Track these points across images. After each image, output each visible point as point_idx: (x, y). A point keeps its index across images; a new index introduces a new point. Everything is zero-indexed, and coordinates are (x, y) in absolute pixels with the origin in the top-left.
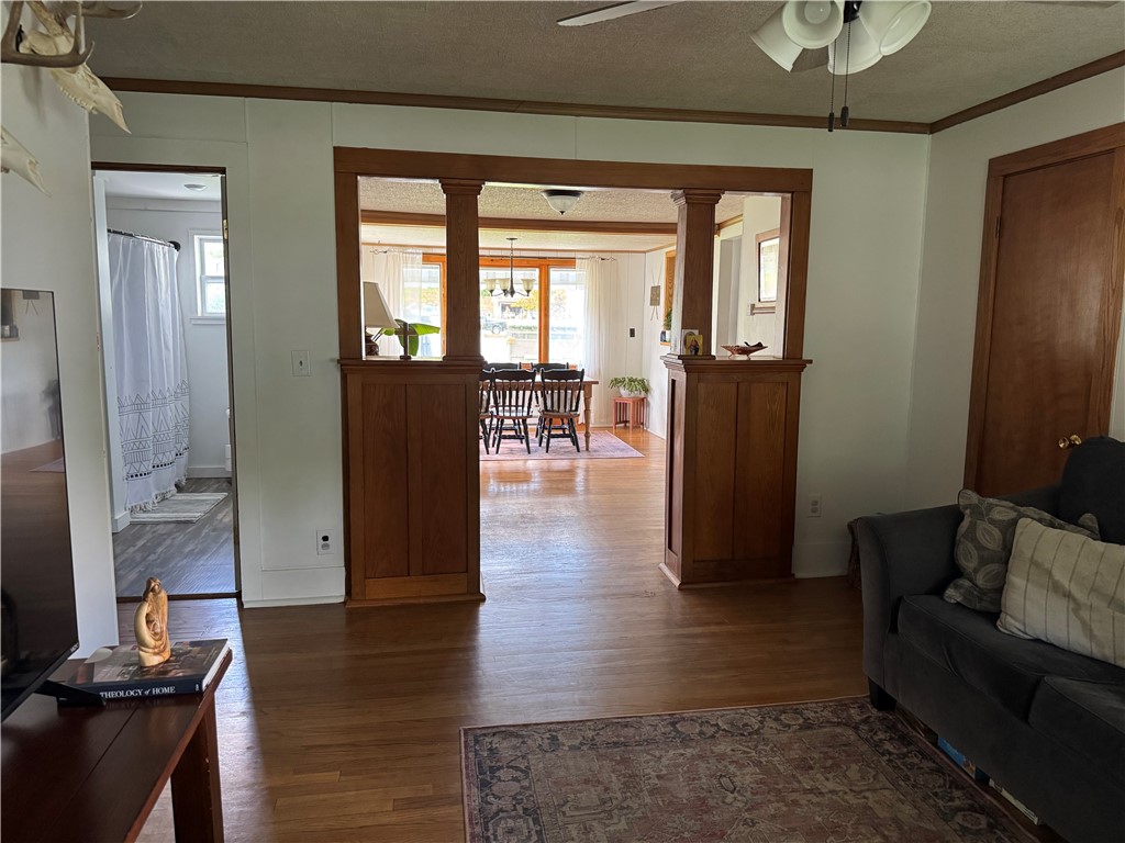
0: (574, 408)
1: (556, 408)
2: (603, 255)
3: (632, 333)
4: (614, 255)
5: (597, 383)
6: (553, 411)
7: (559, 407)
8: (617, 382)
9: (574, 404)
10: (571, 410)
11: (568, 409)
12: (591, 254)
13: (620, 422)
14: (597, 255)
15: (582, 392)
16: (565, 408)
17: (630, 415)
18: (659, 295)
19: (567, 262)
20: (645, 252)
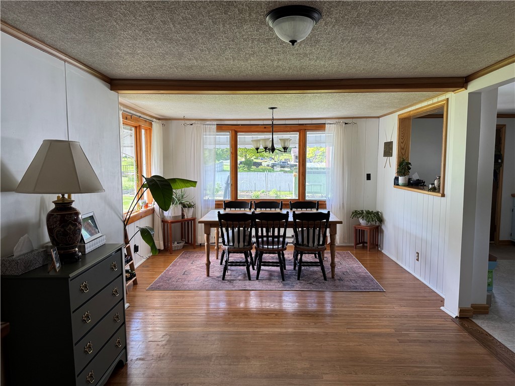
0: (321, 243)
1: (305, 242)
2: (347, 121)
3: (369, 177)
4: (354, 120)
5: (340, 223)
6: (303, 245)
7: (308, 242)
8: (357, 214)
9: (321, 239)
10: (319, 244)
11: (316, 243)
12: (337, 120)
13: (360, 243)
14: (341, 121)
15: (328, 230)
16: (314, 242)
17: (367, 238)
18: (392, 149)
19: (319, 127)
20: (378, 117)
